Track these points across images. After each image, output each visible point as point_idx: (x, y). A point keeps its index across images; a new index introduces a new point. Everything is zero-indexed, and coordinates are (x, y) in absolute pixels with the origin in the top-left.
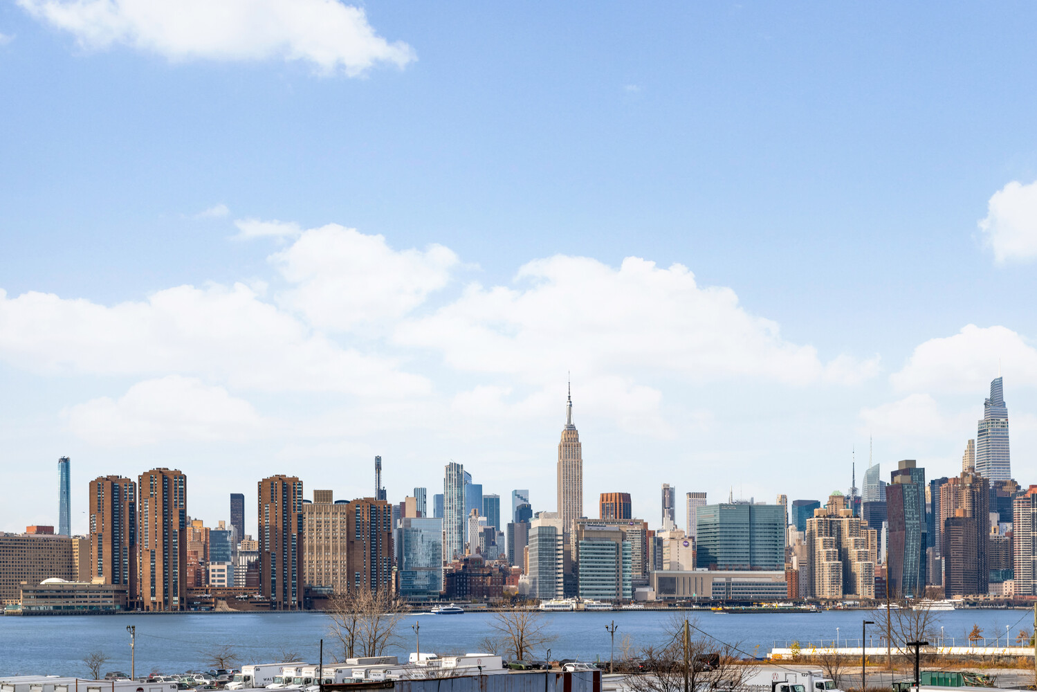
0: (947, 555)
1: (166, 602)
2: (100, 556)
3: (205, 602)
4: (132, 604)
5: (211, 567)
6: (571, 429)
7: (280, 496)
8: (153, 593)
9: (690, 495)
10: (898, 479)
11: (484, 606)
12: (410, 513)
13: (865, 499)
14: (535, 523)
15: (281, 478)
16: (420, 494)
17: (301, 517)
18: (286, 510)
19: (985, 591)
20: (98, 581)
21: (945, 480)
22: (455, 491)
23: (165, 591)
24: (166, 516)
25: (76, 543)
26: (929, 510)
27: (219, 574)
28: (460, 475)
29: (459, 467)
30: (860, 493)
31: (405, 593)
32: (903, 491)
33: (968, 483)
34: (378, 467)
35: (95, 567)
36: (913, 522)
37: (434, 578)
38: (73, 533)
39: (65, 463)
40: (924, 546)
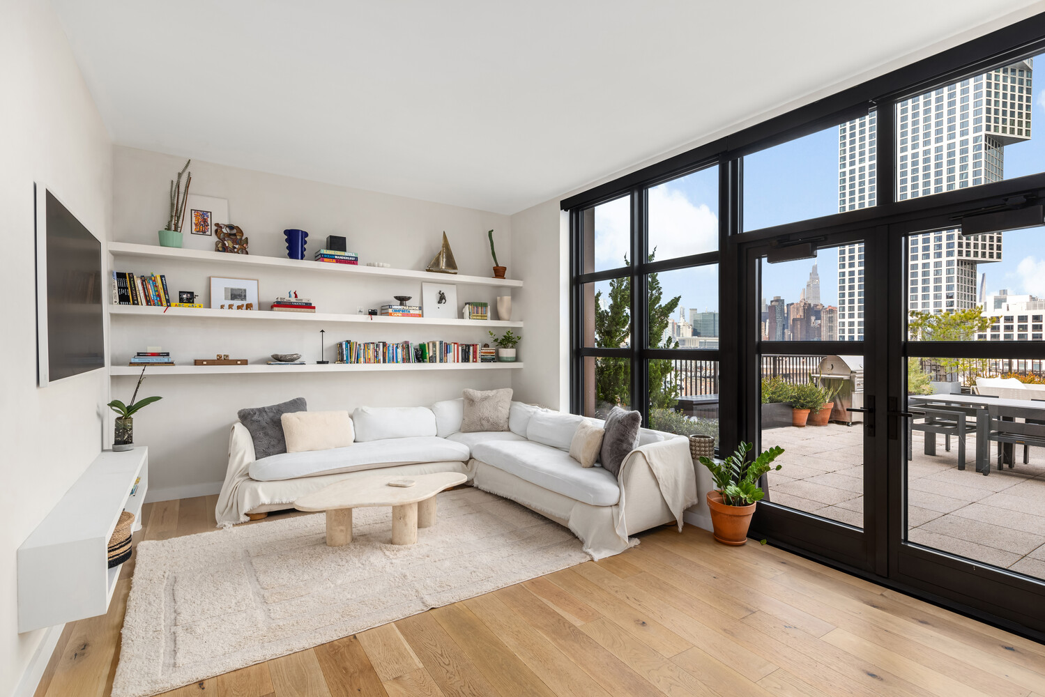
9: (691, 309)
10: (773, 303)
21: (792, 304)
26: (786, 315)
32: (775, 308)
33: (802, 304)
36: (779, 320)
40: (784, 329)
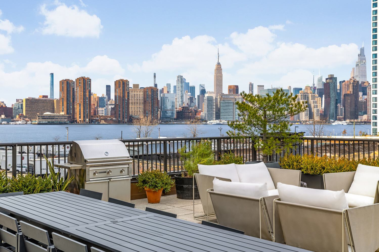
0: (344, 106)
1: (84, 120)
2: (63, 105)
3: (97, 121)
4: (73, 121)
5: (99, 109)
6: (219, 64)
7: (122, 86)
8: (80, 117)
9: (258, 86)
10: (328, 81)
11: (189, 123)
12: (165, 92)
13: (317, 88)
14: (206, 95)
15: (122, 80)
16: (169, 85)
17: (128, 93)
18: (124, 91)
19: (357, 118)
20: (62, 113)
21: (344, 81)
22: (180, 84)
23: (84, 117)
24: (84, 92)
25: (55, 101)
26: (339, 91)
27: (102, 111)
28: (182, 79)
29: (181, 77)
30: (315, 86)
31: (163, 118)
32: (330, 85)
33: (352, 82)
34: (155, 77)
35: (61, 109)
36: (333, 95)
37: (172, 113)
38: (54, 98)
39: (52, 74)
40: (336, 103)
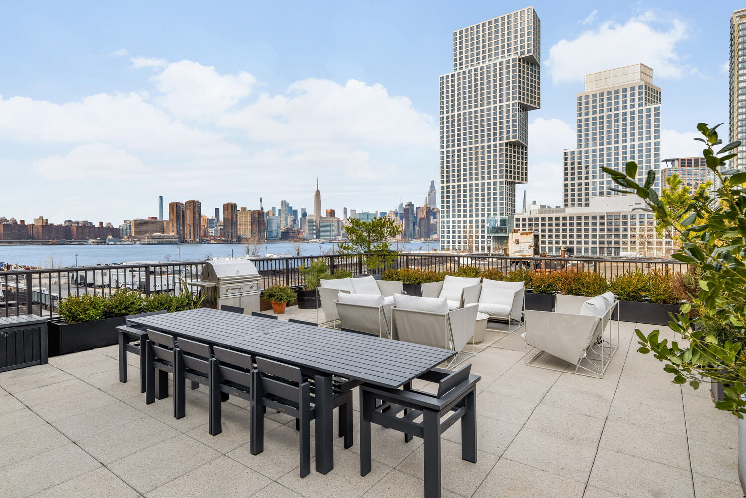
0: (420, 227)
1: (194, 240)
2: (173, 226)
3: (207, 240)
4: (183, 241)
5: (209, 230)
6: (318, 192)
7: (230, 209)
8: (190, 237)
9: (351, 210)
10: (407, 207)
11: (292, 241)
12: (271, 214)
13: (399, 212)
14: (307, 218)
15: (231, 204)
16: (274, 209)
17: (237, 215)
18: (232, 213)
19: (429, 237)
20: (172, 234)
21: (419, 207)
22: (284, 208)
23: (194, 237)
24: (194, 214)
25: (165, 222)
26: (415, 215)
27: (211, 232)
28: (285, 204)
29: (285, 201)
30: (397, 211)
31: (269, 237)
32: (409, 210)
33: (425, 208)
34: (261, 201)
35: (171, 230)
36: (411, 218)
37: (278, 233)
38: (164, 219)
39: (161, 198)
40: (414, 225)
